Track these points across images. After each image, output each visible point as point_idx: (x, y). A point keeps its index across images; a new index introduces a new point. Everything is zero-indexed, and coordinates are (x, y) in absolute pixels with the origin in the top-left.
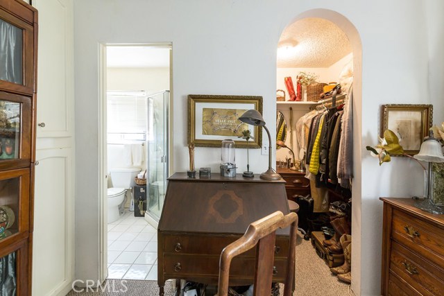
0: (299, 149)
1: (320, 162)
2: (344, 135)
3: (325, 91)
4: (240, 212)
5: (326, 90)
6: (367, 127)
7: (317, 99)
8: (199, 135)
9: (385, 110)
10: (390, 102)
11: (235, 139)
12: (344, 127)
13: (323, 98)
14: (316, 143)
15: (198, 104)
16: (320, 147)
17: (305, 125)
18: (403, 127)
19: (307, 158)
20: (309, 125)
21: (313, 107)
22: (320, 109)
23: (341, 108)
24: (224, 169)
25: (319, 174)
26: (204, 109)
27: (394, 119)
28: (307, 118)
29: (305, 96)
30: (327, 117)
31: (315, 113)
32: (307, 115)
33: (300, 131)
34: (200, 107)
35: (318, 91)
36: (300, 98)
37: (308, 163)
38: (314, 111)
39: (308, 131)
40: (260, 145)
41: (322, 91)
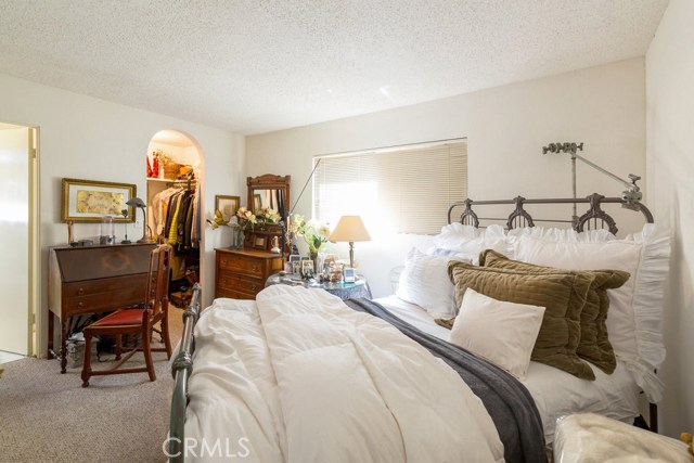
0: (156, 224)
1: (178, 234)
2: (195, 213)
3: (182, 173)
4: (128, 263)
5: (183, 171)
6: (208, 209)
7: (174, 178)
8: (73, 213)
9: (218, 198)
10: (220, 194)
11: (114, 216)
12: (195, 207)
13: (180, 178)
14: (174, 219)
15: (72, 187)
16: (178, 222)
17: (164, 202)
18: (227, 208)
19: (166, 233)
20: (167, 202)
21: (169, 185)
22: (177, 187)
23: (194, 192)
24: (103, 239)
25: (177, 245)
26: (79, 191)
27: (223, 203)
28: (166, 194)
29: (162, 172)
30: (184, 197)
31: (173, 191)
32: (164, 192)
33: (157, 206)
34: (73, 190)
35: (176, 171)
36: (157, 173)
37: (167, 237)
38: (171, 189)
39: (166, 208)
40: (134, 220)
41: (178, 172)
